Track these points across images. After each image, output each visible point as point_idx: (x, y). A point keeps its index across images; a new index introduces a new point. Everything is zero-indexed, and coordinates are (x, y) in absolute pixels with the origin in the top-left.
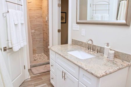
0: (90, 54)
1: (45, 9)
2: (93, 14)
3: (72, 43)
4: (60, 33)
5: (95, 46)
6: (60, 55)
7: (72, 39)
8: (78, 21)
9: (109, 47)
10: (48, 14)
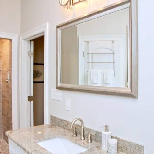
0: (79, 144)
1: (6, 59)
2: (89, 69)
3: (51, 123)
4: (32, 102)
5: (87, 129)
6: (24, 150)
7: (51, 116)
8: (59, 84)
9: (110, 132)
10: (11, 70)
